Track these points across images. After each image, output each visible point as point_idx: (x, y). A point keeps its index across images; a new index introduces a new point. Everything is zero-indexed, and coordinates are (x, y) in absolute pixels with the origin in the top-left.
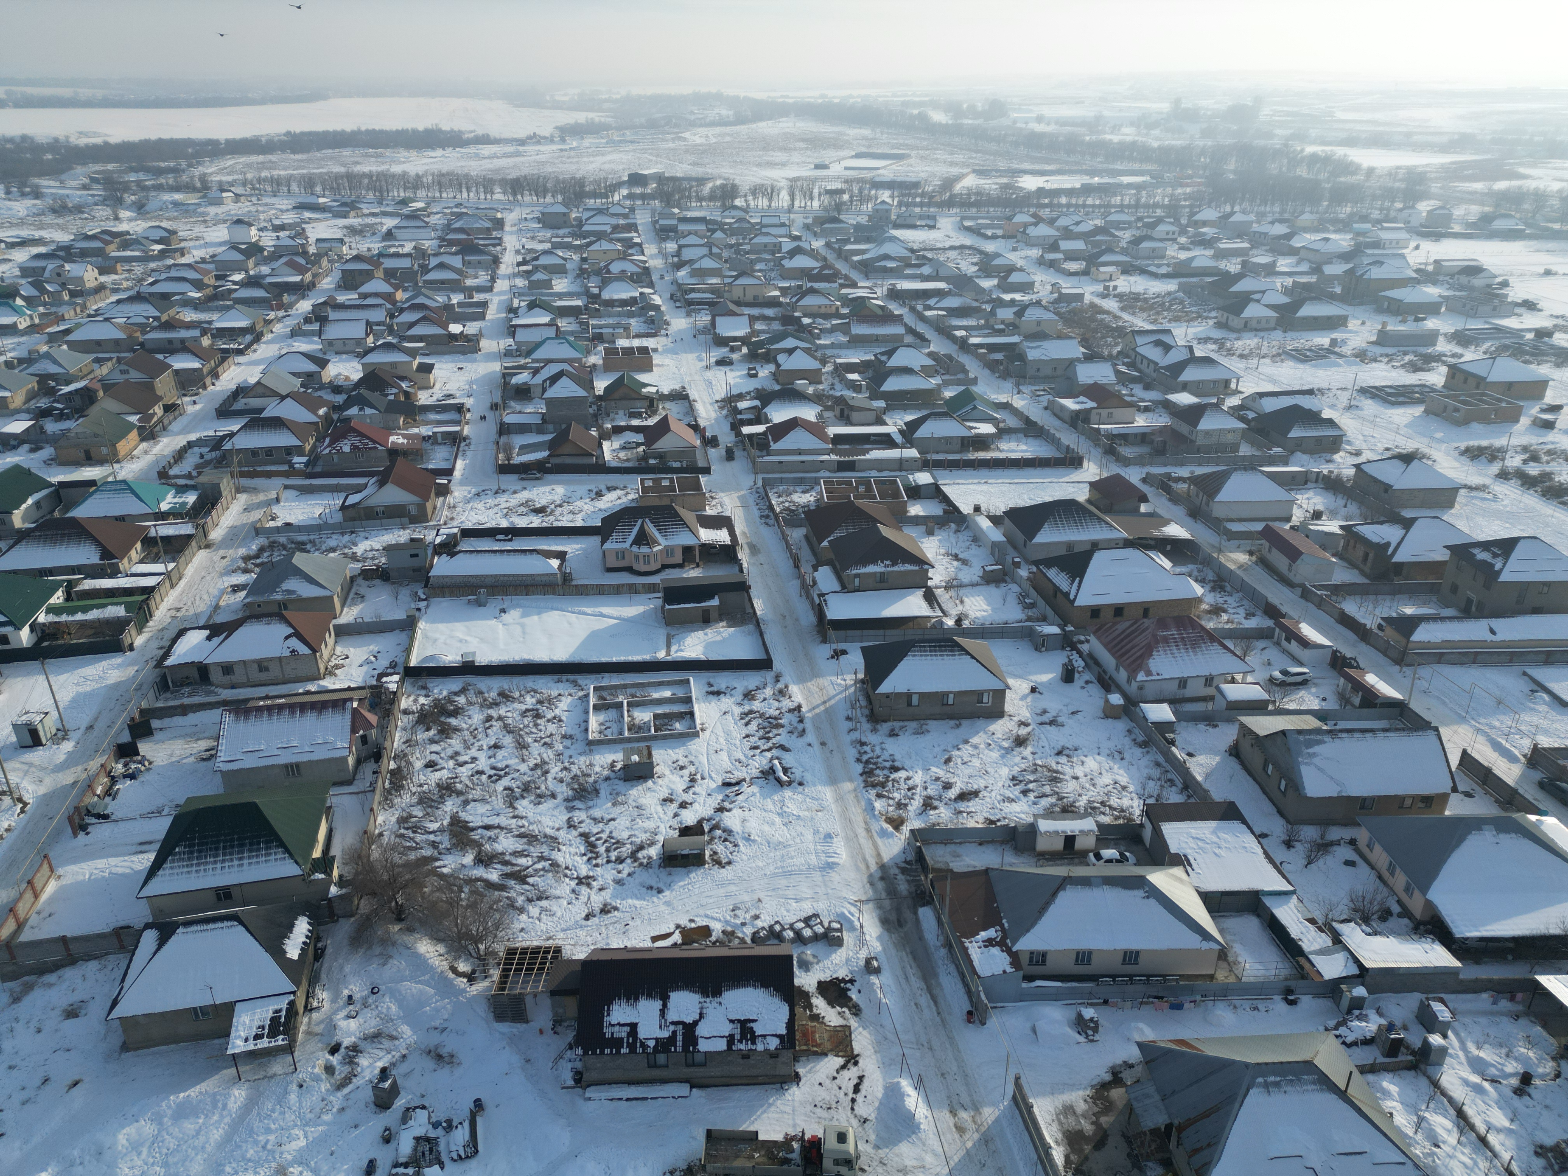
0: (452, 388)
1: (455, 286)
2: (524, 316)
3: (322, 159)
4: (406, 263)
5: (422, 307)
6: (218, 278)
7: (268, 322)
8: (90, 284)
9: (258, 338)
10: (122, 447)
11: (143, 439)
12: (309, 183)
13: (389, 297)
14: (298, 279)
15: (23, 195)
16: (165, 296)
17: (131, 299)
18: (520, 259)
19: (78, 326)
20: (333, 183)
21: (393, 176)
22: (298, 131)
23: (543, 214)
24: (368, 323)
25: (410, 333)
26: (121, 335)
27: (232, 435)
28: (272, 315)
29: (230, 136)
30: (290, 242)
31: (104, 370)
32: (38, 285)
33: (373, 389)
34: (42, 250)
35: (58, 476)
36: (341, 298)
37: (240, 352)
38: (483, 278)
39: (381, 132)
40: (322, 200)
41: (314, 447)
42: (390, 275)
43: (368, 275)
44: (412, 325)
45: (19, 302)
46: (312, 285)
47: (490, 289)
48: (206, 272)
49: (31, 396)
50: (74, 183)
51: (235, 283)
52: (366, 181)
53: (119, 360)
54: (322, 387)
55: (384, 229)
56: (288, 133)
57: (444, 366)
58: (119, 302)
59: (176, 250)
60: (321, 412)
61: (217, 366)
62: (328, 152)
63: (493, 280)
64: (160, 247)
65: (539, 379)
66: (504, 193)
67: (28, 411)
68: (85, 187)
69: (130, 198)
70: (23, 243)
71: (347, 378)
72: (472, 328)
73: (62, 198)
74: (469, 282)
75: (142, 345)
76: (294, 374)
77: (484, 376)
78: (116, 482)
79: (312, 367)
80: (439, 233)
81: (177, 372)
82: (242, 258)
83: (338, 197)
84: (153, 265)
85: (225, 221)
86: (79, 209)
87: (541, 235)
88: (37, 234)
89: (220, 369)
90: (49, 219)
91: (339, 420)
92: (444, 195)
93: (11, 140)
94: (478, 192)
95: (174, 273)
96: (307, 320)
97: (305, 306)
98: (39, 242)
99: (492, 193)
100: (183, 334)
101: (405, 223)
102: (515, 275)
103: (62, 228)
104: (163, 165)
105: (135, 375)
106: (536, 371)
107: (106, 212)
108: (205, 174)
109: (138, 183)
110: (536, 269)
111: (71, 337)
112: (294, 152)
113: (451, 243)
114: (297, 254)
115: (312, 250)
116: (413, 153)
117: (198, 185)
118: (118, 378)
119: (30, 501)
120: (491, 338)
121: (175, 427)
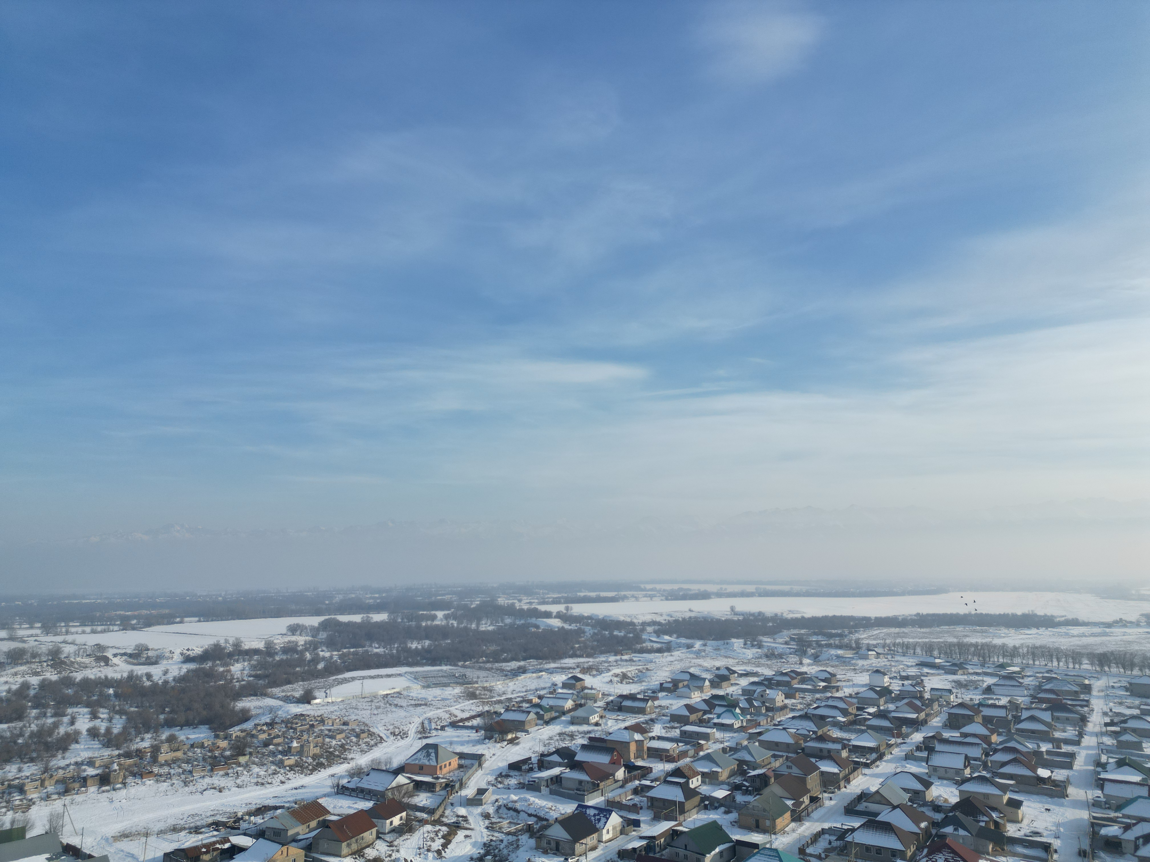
0: (1039, 826)
1: (1045, 736)
2: (1112, 771)
3: (941, 632)
4: (1002, 713)
5: (1013, 750)
6: (858, 709)
7: (889, 746)
8: (779, 704)
9: (880, 757)
10: (780, 822)
11: (793, 820)
12: (929, 649)
13: (986, 739)
14: (914, 716)
15: (753, 646)
16: (823, 718)
17: (801, 717)
18: (1108, 720)
19: (767, 730)
20: (947, 649)
21: (995, 646)
22: (925, 613)
23: (1131, 684)
24: (966, 757)
25: (1003, 770)
26: (791, 741)
27: (853, 830)
28: (893, 741)
29: (878, 615)
30: (911, 689)
31: (777, 764)
32: (749, 701)
33: (967, 814)
34: (756, 679)
35: (737, 836)
36: (947, 735)
37: (867, 766)
38: (1070, 732)
39: (987, 615)
40: (937, 661)
41: (914, 855)
42: (987, 721)
43: (969, 720)
44: (1004, 764)
45: (738, 711)
46: (924, 722)
47: (1078, 743)
48: (851, 704)
49: (732, 774)
50: (781, 640)
51: (869, 714)
52: (973, 649)
53: (787, 757)
54: (925, 804)
55: (985, 685)
56: (918, 614)
57: (1033, 805)
58: (793, 718)
59: (834, 687)
60: (923, 825)
61: (850, 774)
62: (945, 628)
63: (1081, 735)
64: (823, 684)
65: (1130, 835)
66: (1092, 664)
67: (728, 784)
68: (786, 643)
69: (810, 651)
70: (747, 675)
71: (946, 800)
72: (1060, 775)
73: (773, 649)
74: (1057, 735)
75: (803, 749)
76: (904, 790)
77: (1071, 821)
78: (771, 849)
79: (918, 787)
80: (1031, 692)
81: (823, 773)
82: (877, 696)
83: (950, 659)
84: (818, 696)
85: (868, 671)
86: (780, 656)
87: (1129, 701)
88: (756, 669)
89: (851, 776)
90: (763, 661)
91: (937, 835)
92: (1037, 663)
93: (753, 615)
94: (1067, 662)
95: (830, 703)
96: (918, 748)
97: (918, 737)
98: (755, 674)
99: (1080, 664)
100: (830, 746)
101: (1002, 682)
102: (1102, 734)
103: (769, 667)
104: (833, 631)
105: (795, 771)
106: (1127, 827)
107: (796, 659)
108: (859, 639)
109: (817, 642)
110: (1125, 731)
111: (762, 738)
112: (921, 627)
113: (1042, 701)
114: (916, 698)
115: (927, 696)
116: (1012, 631)
117: (854, 645)
118: (785, 771)
119: (717, 850)
120: (1078, 786)
121: (815, 815)
